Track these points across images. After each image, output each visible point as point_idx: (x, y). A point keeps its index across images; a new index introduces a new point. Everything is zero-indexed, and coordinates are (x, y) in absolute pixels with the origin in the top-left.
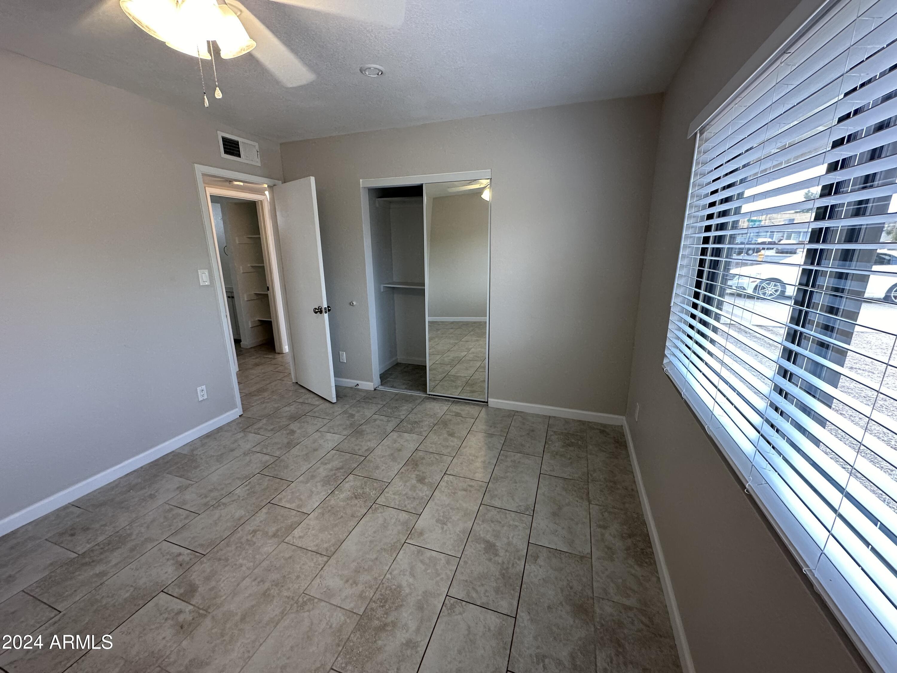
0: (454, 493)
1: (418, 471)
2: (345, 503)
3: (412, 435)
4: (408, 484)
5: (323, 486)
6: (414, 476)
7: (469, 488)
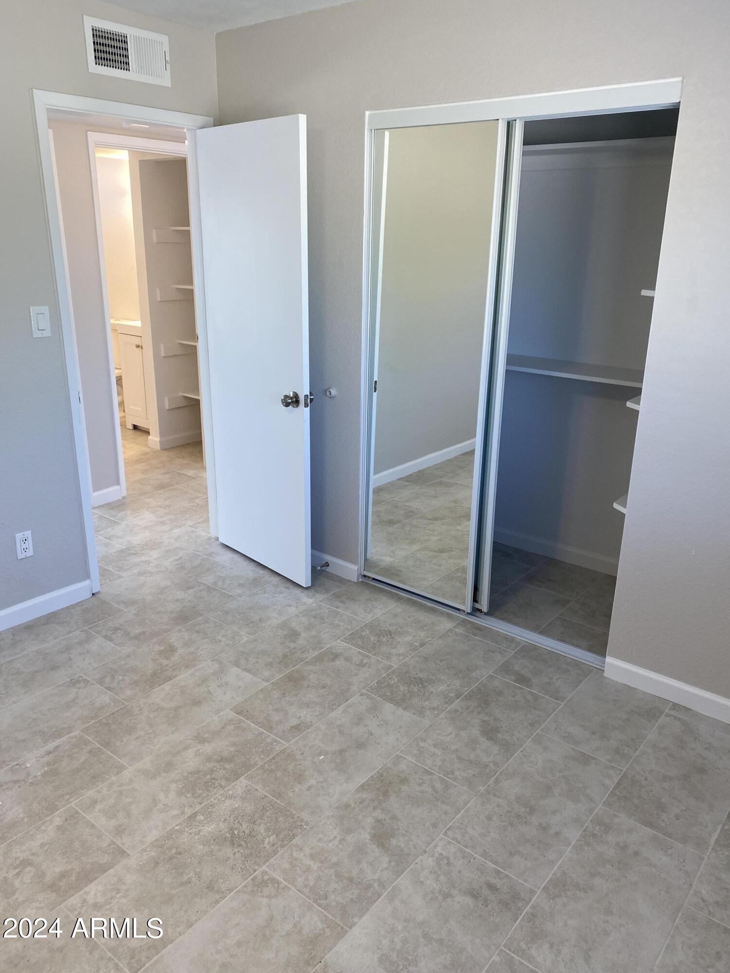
0: (447, 896)
1: (383, 810)
2: (206, 849)
3: (400, 711)
4: (350, 838)
5: (180, 793)
6: (369, 821)
7: (486, 892)
